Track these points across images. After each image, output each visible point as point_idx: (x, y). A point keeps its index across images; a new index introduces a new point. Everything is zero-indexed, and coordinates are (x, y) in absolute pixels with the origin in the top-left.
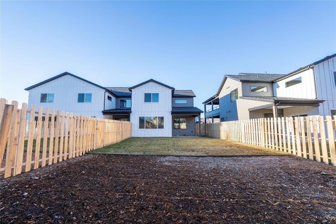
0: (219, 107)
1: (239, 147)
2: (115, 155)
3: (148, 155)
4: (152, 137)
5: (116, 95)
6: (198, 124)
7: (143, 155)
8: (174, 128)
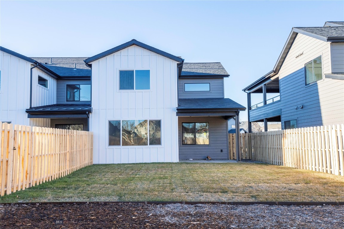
0: (278, 99)
1: (326, 183)
2: (55, 204)
3: (128, 203)
4: (137, 164)
5: (58, 74)
6: (234, 135)
7: (117, 203)
8: (182, 143)
